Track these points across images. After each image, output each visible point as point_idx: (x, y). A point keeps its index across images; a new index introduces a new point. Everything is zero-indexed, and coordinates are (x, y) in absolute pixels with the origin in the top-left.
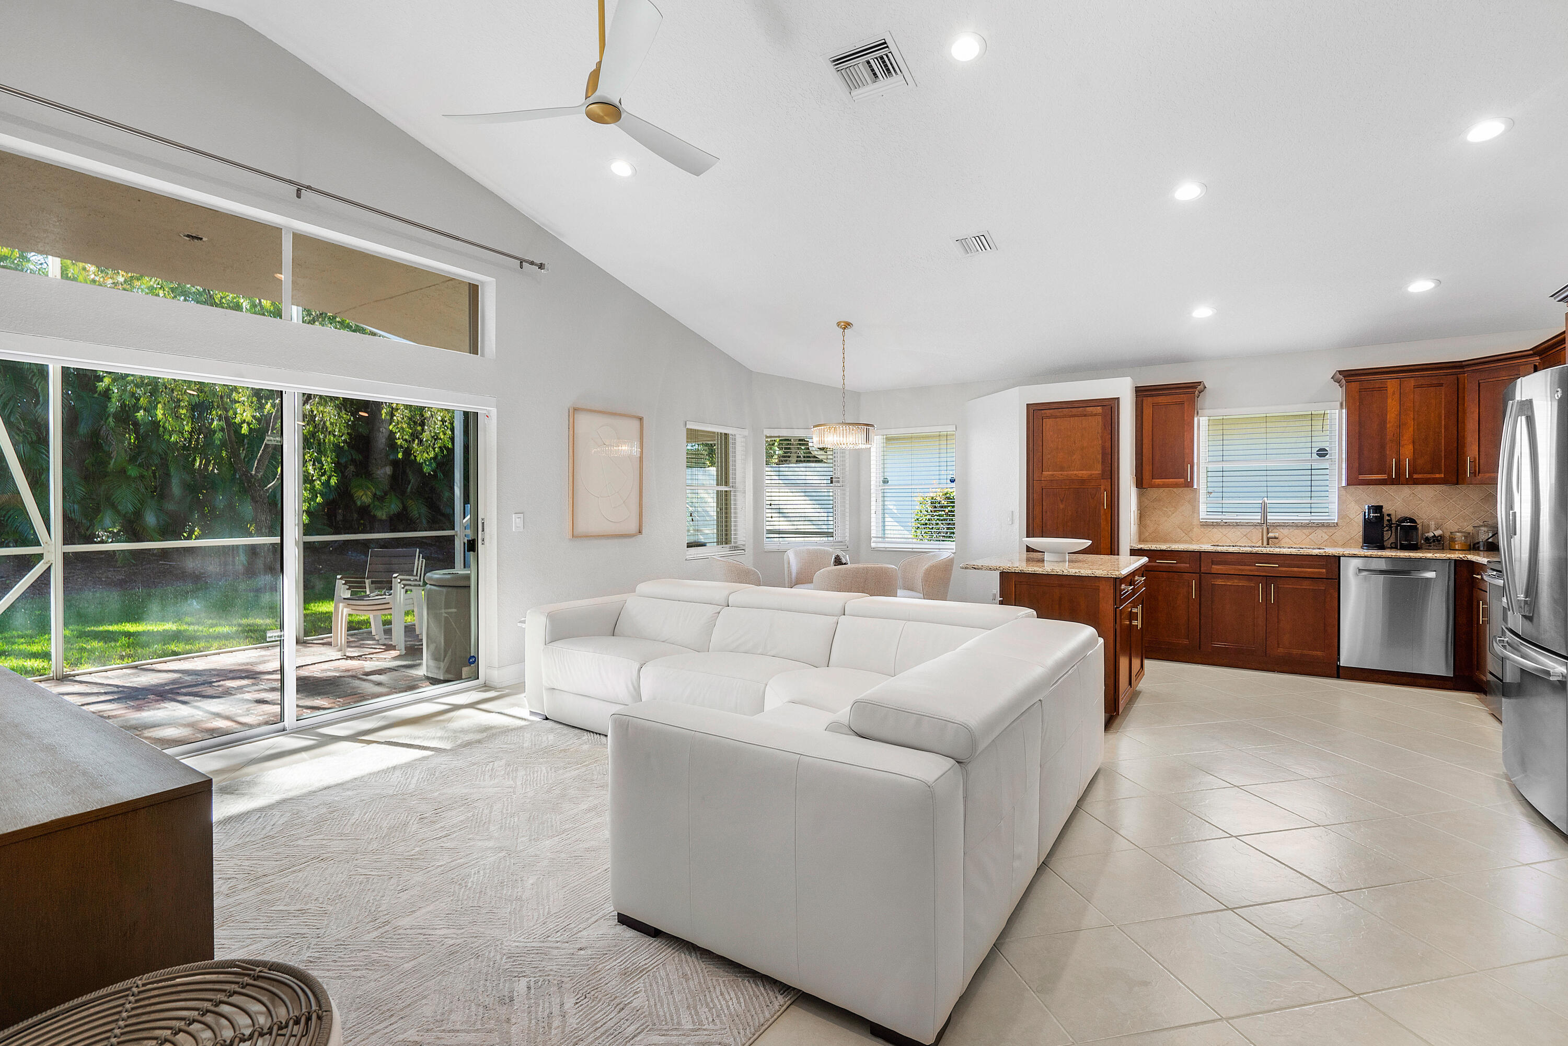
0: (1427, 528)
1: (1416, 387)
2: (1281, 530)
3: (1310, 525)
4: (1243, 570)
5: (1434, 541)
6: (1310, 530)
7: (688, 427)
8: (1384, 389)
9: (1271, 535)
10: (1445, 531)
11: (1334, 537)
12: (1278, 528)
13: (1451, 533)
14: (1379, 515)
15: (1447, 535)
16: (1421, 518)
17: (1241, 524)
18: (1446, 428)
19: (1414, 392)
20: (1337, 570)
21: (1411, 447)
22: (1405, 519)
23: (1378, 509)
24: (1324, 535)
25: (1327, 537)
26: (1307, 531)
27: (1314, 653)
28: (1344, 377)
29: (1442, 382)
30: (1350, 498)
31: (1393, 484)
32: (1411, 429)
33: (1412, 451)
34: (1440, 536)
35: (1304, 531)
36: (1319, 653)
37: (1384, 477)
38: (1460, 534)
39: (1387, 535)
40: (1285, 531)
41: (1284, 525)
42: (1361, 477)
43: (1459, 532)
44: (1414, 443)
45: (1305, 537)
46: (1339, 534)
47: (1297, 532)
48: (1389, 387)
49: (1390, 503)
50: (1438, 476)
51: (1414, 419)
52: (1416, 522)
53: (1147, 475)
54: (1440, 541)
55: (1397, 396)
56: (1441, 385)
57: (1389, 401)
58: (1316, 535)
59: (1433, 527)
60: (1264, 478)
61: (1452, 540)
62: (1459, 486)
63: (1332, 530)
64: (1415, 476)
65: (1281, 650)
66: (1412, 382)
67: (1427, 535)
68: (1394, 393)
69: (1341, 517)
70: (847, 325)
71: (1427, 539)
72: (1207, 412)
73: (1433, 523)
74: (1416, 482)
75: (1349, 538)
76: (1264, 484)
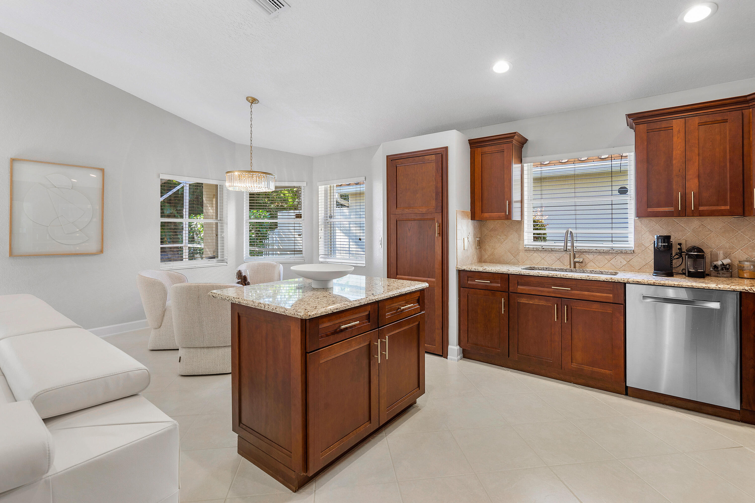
0: (715, 257)
1: (700, 124)
2: (587, 256)
3: (611, 252)
4: (543, 291)
5: (722, 269)
6: (611, 256)
7: (161, 178)
8: (670, 128)
9: (576, 260)
10: (733, 259)
11: (631, 263)
12: (584, 253)
13: (739, 261)
14: (667, 244)
15: (736, 263)
16: (710, 248)
17: (555, 250)
18: (731, 162)
19: (698, 129)
20: (623, 295)
21: (696, 181)
22: (694, 248)
23: (666, 239)
24: (622, 260)
25: (625, 262)
26: (608, 257)
27: (603, 371)
28: (634, 120)
29: (726, 118)
30: (645, 229)
31: (679, 216)
32: (697, 164)
33: (698, 185)
34: (728, 264)
35: (606, 257)
36: (608, 372)
37: (671, 209)
38: (748, 263)
39: (676, 263)
40: (590, 257)
41: (589, 252)
42: (650, 210)
43: (747, 261)
44: (699, 177)
45: (607, 262)
46: (636, 261)
47: (600, 257)
48: (674, 127)
49: (680, 233)
50: (723, 208)
51: (699, 155)
52: (703, 252)
53: (478, 209)
54: (728, 269)
55: (682, 135)
56: (725, 121)
57: (675, 139)
58: (616, 260)
59: (721, 255)
60: (573, 212)
61: (741, 269)
62: (747, 218)
63: (629, 257)
64: (701, 208)
65: (574, 365)
66: (697, 120)
67: (715, 263)
68: (679, 132)
69: (637, 246)
70: (253, 101)
71: (716, 267)
72: (528, 159)
73: (721, 252)
74: (701, 214)
75: (644, 263)
76: (573, 217)
